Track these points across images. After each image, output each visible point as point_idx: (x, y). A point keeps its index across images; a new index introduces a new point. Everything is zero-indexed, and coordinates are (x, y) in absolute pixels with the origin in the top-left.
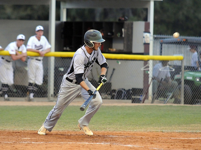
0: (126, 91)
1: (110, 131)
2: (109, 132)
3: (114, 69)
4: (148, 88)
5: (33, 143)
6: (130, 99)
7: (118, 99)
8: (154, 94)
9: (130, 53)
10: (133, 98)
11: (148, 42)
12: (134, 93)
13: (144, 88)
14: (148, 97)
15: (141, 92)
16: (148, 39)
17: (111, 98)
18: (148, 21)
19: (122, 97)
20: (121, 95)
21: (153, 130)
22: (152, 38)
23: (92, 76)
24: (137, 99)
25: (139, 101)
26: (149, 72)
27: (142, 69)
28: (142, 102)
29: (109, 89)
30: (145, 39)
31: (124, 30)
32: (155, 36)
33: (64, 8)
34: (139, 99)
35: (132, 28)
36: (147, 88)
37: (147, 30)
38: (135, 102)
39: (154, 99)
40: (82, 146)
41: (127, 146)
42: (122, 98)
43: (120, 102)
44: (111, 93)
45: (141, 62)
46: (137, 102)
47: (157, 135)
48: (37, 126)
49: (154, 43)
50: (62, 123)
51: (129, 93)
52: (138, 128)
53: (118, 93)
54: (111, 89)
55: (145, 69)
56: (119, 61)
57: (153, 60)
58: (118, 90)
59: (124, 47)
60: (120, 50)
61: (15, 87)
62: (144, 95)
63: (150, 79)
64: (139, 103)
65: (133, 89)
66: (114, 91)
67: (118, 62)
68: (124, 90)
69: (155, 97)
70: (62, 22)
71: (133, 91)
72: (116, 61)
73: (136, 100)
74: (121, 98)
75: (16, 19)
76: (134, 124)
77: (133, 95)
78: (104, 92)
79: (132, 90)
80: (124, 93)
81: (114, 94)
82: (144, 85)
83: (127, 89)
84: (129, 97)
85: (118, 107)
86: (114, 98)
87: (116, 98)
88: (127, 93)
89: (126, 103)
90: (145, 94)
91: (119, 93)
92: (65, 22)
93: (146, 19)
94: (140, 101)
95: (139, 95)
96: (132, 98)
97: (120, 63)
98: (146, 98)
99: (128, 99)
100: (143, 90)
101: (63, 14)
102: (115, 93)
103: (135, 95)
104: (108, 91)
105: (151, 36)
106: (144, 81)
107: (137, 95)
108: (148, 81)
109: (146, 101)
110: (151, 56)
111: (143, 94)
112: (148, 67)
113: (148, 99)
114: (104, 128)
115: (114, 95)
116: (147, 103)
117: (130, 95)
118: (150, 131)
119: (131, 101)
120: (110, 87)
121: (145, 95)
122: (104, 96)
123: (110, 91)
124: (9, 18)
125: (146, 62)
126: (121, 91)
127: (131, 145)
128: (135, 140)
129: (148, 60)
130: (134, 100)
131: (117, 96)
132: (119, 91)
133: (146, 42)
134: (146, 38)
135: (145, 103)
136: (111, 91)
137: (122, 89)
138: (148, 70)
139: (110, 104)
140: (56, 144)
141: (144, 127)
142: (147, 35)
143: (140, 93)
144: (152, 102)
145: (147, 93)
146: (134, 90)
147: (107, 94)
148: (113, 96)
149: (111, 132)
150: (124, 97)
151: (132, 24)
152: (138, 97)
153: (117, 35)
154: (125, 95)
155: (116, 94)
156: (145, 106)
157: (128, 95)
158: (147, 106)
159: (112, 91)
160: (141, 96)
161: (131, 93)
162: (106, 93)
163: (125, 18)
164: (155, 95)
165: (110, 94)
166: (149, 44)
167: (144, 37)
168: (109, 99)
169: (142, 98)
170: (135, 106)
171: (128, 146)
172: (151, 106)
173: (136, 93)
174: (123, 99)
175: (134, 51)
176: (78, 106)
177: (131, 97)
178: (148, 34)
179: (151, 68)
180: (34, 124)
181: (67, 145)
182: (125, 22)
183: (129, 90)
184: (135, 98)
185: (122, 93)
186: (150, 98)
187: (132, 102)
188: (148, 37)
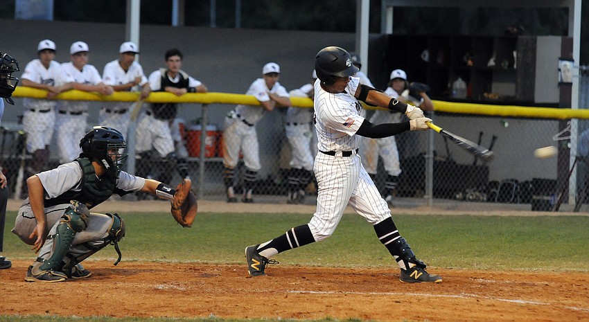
0: (520, 185)
1: (479, 269)
2: (478, 271)
3: (494, 138)
4: (568, 180)
5: (311, 292)
6: (528, 202)
7: (503, 201)
8: (581, 191)
9: (530, 103)
10: (534, 201)
11: (569, 81)
12: (536, 190)
13: (558, 178)
14: (568, 198)
15: (553, 186)
16: (569, 75)
17: (488, 200)
18: (570, 35)
19: (511, 196)
20: (509, 192)
21: (572, 269)
22: (577, 72)
23: (448, 151)
24: (544, 201)
25: (548, 207)
26: (569, 145)
27: (556, 138)
28: (554, 209)
29: (483, 180)
30: (563, 74)
31: (517, 55)
32: (584, 68)
33: (388, 7)
34: (548, 201)
35: (534, 51)
36: (565, 180)
37: (566, 56)
38: (538, 210)
39: (580, 202)
40: (415, 301)
41: (514, 301)
42: (512, 200)
43: (506, 209)
44: (487, 188)
45: (553, 122)
46: (543, 210)
47: (581, 279)
48: (323, 257)
49: (581, 83)
50: (378, 251)
51: (526, 189)
52: (541, 264)
53: (502, 188)
54: (487, 180)
55: (562, 139)
56: (504, 120)
57: (580, 119)
58: (502, 181)
59: (517, 91)
60: (508, 97)
61: (283, 173)
62: (558, 195)
63: (572, 159)
64: (548, 210)
65: (534, 179)
66: (495, 184)
67: (504, 123)
68: (516, 181)
69: (583, 198)
70: (384, 36)
71: (534, 186)
72: (498, 120)
73: (541, 205)
74: (508, 200)
75: (290, 28)
76: (533, 255)
77: (534, 194)
78: (473, 187)
79: (532, 182)
80: (516, 188)
81: (494, 190)
82: (559, 171)
83: (521, 179)
84: (526, 197)
85: (502, 218)
86: (494, 201)
87: (499, 200)
88: (521, 189)
89: (519, 210)
90: (560, 191)
91: (504, 188)
92: (389, 35)
93: (565, 31)
94: (550, 205)
95: (548, 195)
96: (531, 201)
97: (506, 125)
98: (564, 199)
99: (523, 202)
100: (556, 182)
101: (386, 19)
102: (497, 188)
103: (539, 194)
104: (480, 184)
105: (574, 67)
106: (559, 164)
107: (544, 194)
108: (568, 164)
109: (563, 206)
110: (575, 110)
111: (557, 191)
112: (568, 134)
113: (567, 202)
114: (467, 263)
115: (494, 192)
116: (566, 212)
117: (529, 193)
118: (567, 271)
119: (530, 206)
120: (486, 176)
121: (560, 195)
122: (472, 195)
123: (485, 184)
124: (275, 26)
125: (563, 123)
126: (509, 184)
127: (523, 299)
128: (532, 290)
129: (569, 119)
130: (536, 205)
131: (501, 196)
132: (504, 184)
133: (565, 81)
134: (565, 72)
135: (562, 211)
136: (488, 184)
137: (512, 180)
138: (569, 141)
139: (485, 213)
140: (361, 297)
141: (555, 261)
142: (565, 66)
143: (551, 190)
144: (577, 209)
145: (564, 190)
146: (537, 182)
147: (480, 192)
148: (491, 196)
149: (482, 272)
150: (516, 196)
151: (535, 42)
152: (546, 198)
153: (503, 64)
154: (519, 193)
155: (498, 192)
156: (560, 217)
157: (524, 193)
158: (565, 216)
159: (490, 183)
160: (553, 195)
161: (531, 189)
162: (478, 188)
163: (519, 29)
164: (583, 195)
165: (484, 192)
166: (570, 84)
167: (560, 70)
168: (483, 201)
169: (554, 200)
170: (537, 218)
171: (517, 301)
172: (572, 217)
173: (541, 190)
174: (514, 202)
175: (537, 100)
176: (415, 215)
177: (531, 197)
178: (568, 63)
179: (574, 136)
180: (320, 252)
181: (385, 298)
182: (520, 37)
183: (527, 182)
184: (538, 201)
185: (512, 189)
186: (572, 200)
187: (533, 209)
188: (568, 71)
